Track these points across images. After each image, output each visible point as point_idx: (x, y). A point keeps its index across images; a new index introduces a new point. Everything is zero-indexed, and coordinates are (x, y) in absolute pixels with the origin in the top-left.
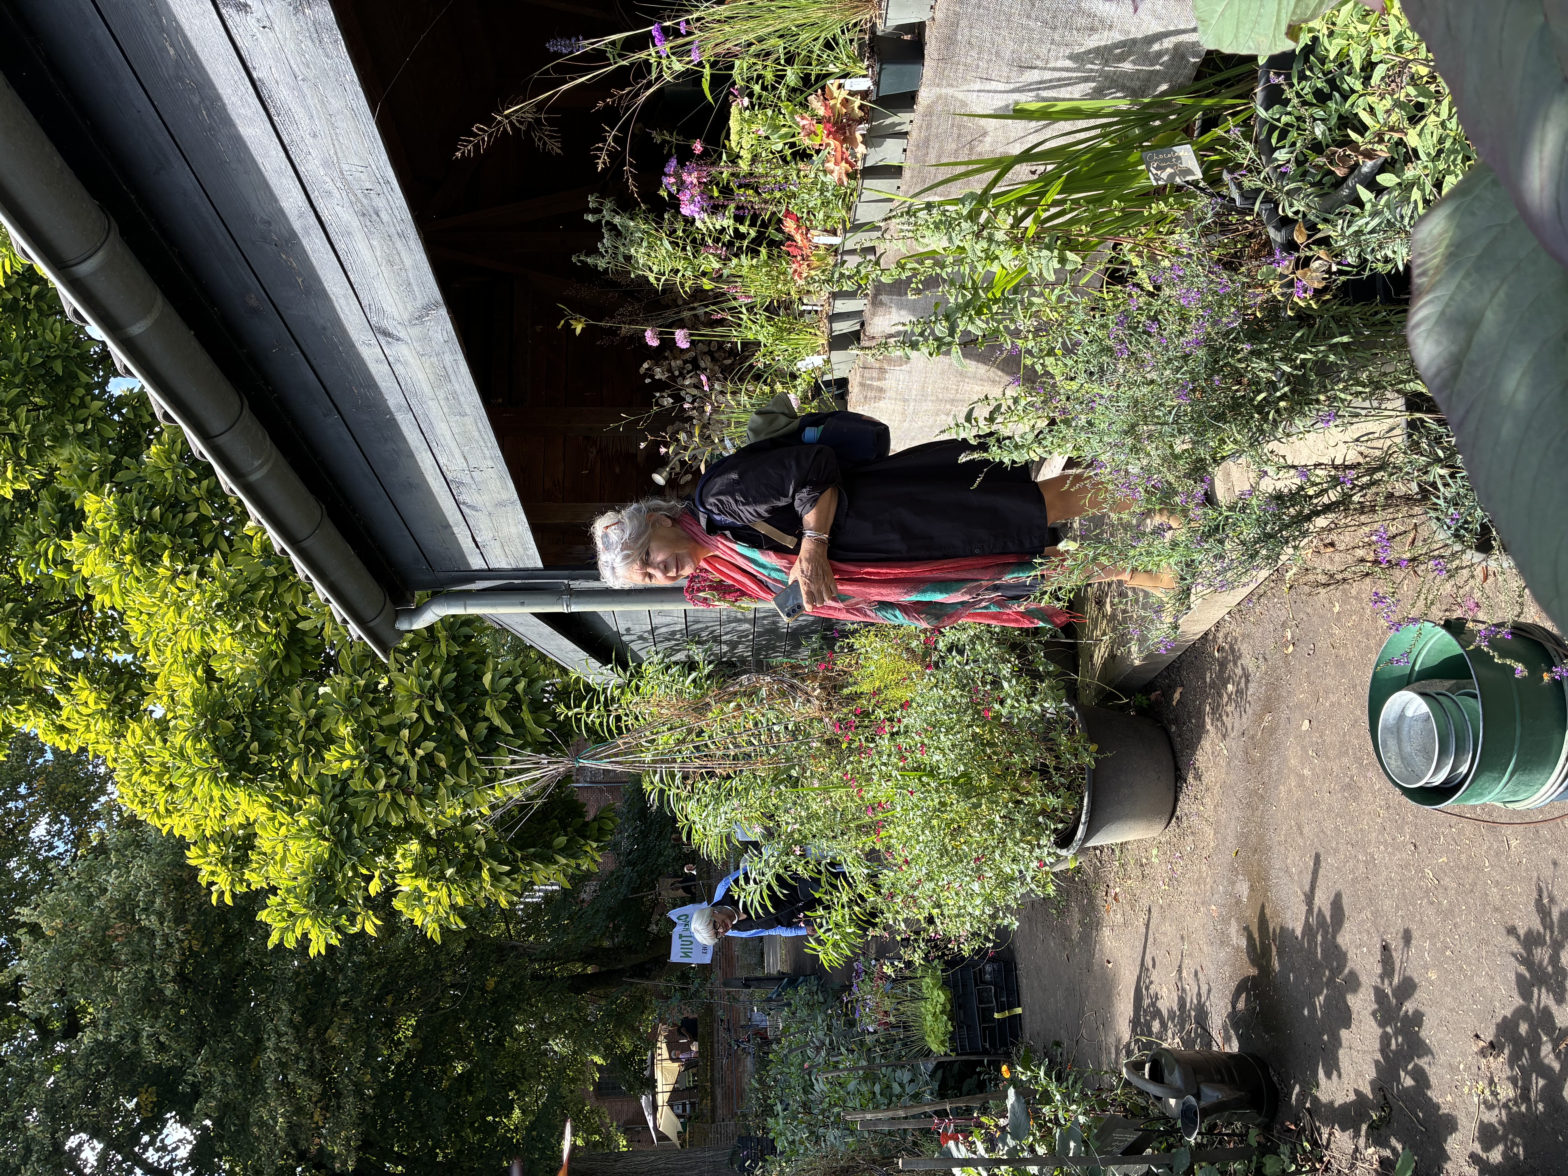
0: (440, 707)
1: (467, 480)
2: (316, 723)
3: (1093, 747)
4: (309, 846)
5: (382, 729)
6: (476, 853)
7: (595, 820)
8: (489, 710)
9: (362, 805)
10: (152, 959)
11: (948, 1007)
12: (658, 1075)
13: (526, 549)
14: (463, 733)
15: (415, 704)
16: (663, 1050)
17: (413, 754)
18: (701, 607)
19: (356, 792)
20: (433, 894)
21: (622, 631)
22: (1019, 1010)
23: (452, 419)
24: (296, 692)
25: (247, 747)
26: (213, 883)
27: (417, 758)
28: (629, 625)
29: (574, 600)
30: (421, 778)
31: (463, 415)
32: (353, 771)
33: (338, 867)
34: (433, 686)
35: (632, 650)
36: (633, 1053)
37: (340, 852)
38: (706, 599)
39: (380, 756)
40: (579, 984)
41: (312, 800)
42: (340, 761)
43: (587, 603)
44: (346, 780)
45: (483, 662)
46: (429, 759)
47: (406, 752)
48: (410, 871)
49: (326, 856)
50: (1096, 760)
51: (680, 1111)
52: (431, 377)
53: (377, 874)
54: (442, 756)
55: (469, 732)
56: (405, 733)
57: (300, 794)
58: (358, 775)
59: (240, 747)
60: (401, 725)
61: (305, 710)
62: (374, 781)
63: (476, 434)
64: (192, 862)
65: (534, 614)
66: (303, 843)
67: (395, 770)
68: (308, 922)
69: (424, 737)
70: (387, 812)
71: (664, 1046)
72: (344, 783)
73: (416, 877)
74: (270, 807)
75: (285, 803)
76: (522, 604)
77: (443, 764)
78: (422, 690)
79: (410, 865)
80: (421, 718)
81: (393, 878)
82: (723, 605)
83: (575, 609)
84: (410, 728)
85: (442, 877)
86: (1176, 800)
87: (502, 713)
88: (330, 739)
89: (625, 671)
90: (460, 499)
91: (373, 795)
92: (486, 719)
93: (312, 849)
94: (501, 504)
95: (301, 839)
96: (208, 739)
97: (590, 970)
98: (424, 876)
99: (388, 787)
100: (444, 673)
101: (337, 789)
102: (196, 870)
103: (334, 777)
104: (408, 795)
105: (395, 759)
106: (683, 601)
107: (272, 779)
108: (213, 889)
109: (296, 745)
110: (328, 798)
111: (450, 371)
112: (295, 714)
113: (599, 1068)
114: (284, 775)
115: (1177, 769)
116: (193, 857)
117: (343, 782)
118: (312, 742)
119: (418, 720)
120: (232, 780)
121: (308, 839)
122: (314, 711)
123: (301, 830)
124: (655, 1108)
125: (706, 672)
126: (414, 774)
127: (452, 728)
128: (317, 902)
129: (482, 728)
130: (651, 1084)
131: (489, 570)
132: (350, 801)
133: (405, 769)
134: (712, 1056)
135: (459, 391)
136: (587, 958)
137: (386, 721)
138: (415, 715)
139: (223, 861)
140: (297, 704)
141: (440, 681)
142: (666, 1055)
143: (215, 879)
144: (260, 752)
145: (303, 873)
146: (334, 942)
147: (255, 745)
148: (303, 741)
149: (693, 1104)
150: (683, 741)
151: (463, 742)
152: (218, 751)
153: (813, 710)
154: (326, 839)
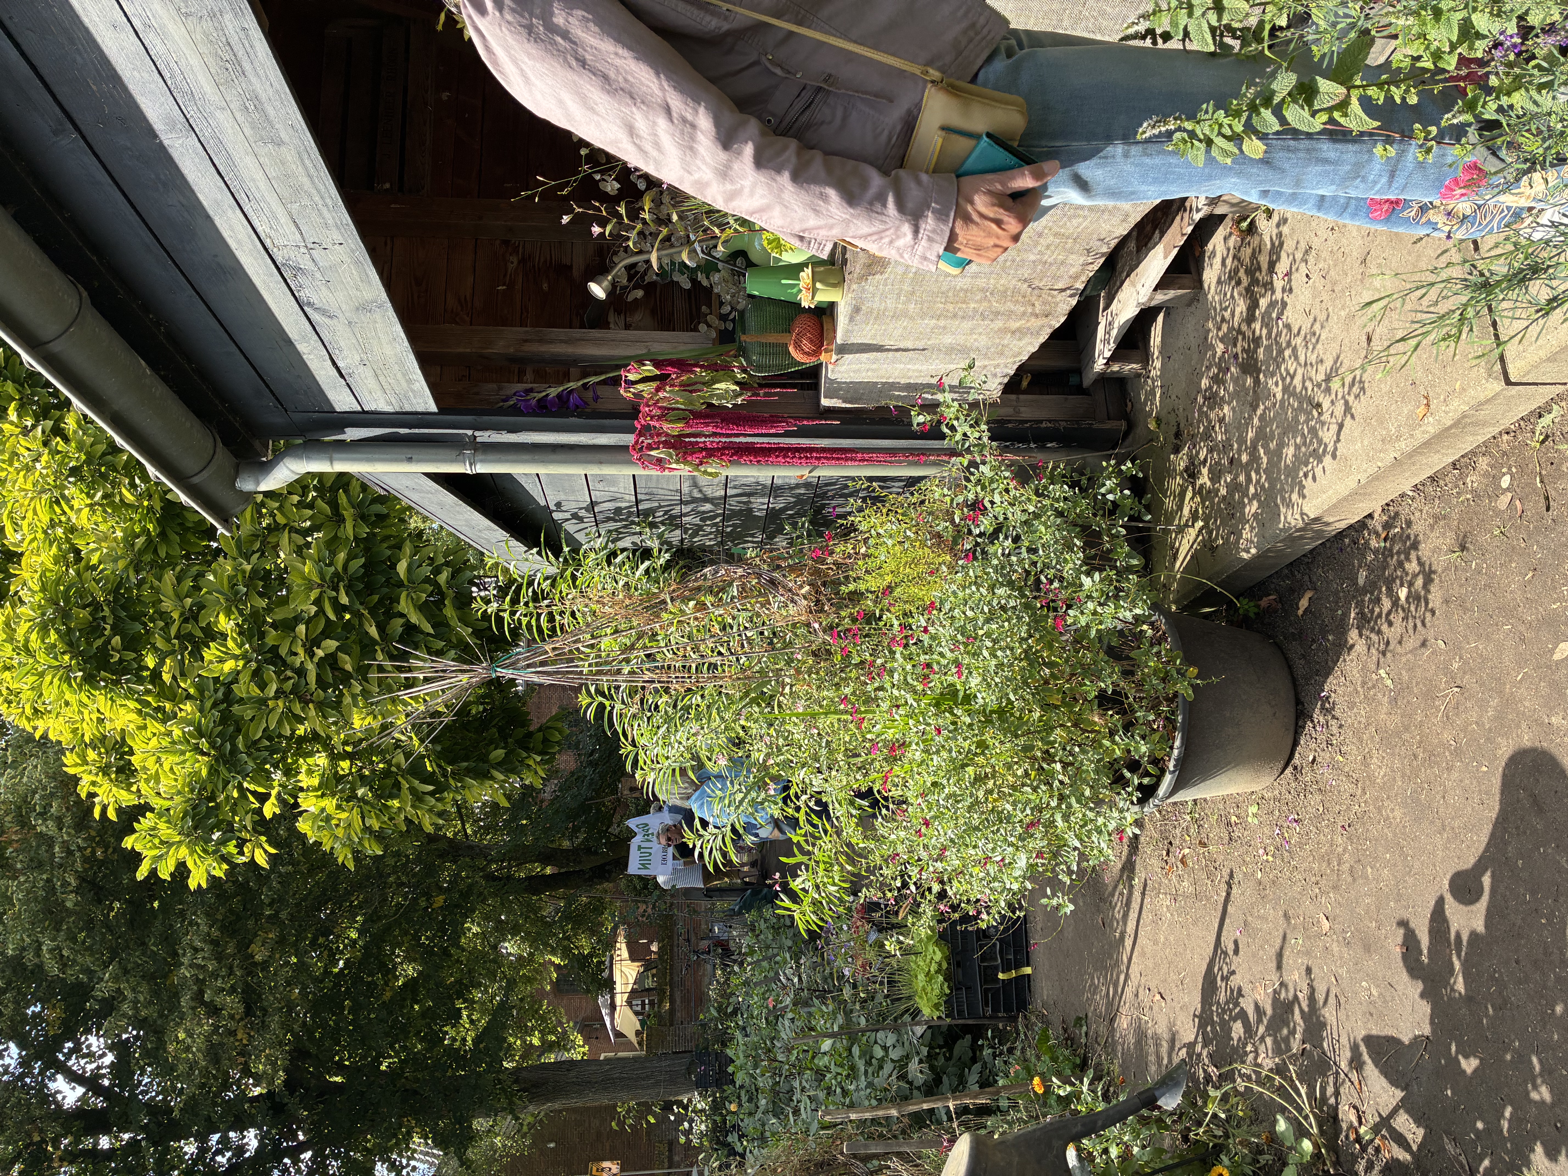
0: (344, 600)
1: (305, 263)
2: (192, 616)
3: (1193, 671)
4: (184, 762)
5: (274, 625)
6: (394, 769)
7: (540, 730)
8: (404, 605)
9: (249, 714)
10: (52, 869)
11: (945, 965)
12: (617, 977)
13: (410, 382)
14: (373, 631)
15: (314, 595)
16: (622, 950)
17: (312, 655)
18: (654, 472)
19: (242, 699)
20: (344, 815)
21: (553, 507)
22: (1028, 970)
23: (262, 150)
24: (169, 576)
25: (108, 642)
26: (95, 795)
27: (316, 660)
28: (561, 497)
29: (479, 456)
30: (322, 683)
31: (279, 143)
32: (238, 673)
33: (220, 787)
34: (336, 574)
35: (567, 533)
36: (591, 955)
37: (222, 768)
38: (660, 460)
39: (274, 657)
40: (537, 884)
41: (188, 707)
42: (221, 661)
43: (499, 461)
44: (232, 683)
45: (399, 547)
46: (331, 660)
47: (301, 651)
48: (316, 790)
49: (204, 773)
50: (1195, 687)
51: (639, 1008)
52: (211, 61)
53: (274, 793)
54: (347, 658)
55: (381, 628)
56: (302, 628)
57: (173, 698)
58: (244, 678)
59: (99, 642)
60: (297, 619)
61: (180, 598)
62: (263, 686)
63: (305, 180)
64: (71, 771)
65: (428, 475)
66: (177, 759)
67: (289, 673)
68: (183, 852)
69: (326, 634)
70: (280, 722)
71: (624, 946)
72: (228, 686)
73: (323, 795)
74: (139, 712)
75: (158, 709)
76: (410, 460)
77: (349, 667)
78: (322, 578)
79: (316, 782)
80: (321, 611)
81: (296, 797)
82: (684, 470)
83: (481, 468)
84: (308, 623)
85: (352, 797)
86: (1295, 743)
87: (423, 608)
88: (211, 635)
89: (557, 558)
90: (302, 295)
91: (263, 702)
92: (402, 615)
93: (188, 764)
94: (363, 308)
95: (174, 753)
96: (58, 631)
97: (548, 871)
98: (333, 795)
99: (279, 693)
100: (350, 557)
101: (220, 694)
102: (75, 780)
103: (216, 680)
104: (305, 702)
105: (290, 659)
106: (629, 462)
107: (140, 680)
108: (96, 800)
109: (168, 640)
110: (208, 704)
111: (241, 53)
112: (167, 605)
113: (558, 967)
114: (156, 675)
115: (1298, 702)
116: (71, 764)
117: (228, 684)
118: (190, 637)
119: (317, 614)
120: (90, 680)
121: (183, 753)
122: (189, 601)
123: (173, 743)
124: (613, 1007)
125: (662, 561)
126: (312, 678)
127: (361, 625)
128: (196, 828)
129: (396, 626)
130: (609, 984)
131: (364, 412)
132: (236, 708)
133: (301, 672)
134: (672, 959)
135: (263, 96)
136: (546, 859)
137: (280, 614)
138: (314, 609)
139: (105, 770)
140: (171, 592)
141: (345, 567)
142: (625, 954)
143: (96, 789)
144: (125, 648)
145: (179, 793)
146: (219, 873)
147: (117, 640)
148: (176, 638)
149: (652, 1003)
150: (632, 647)
151: (374, 642)
152: (71, 646)
153: (798, 611)
154: (203, 754)
